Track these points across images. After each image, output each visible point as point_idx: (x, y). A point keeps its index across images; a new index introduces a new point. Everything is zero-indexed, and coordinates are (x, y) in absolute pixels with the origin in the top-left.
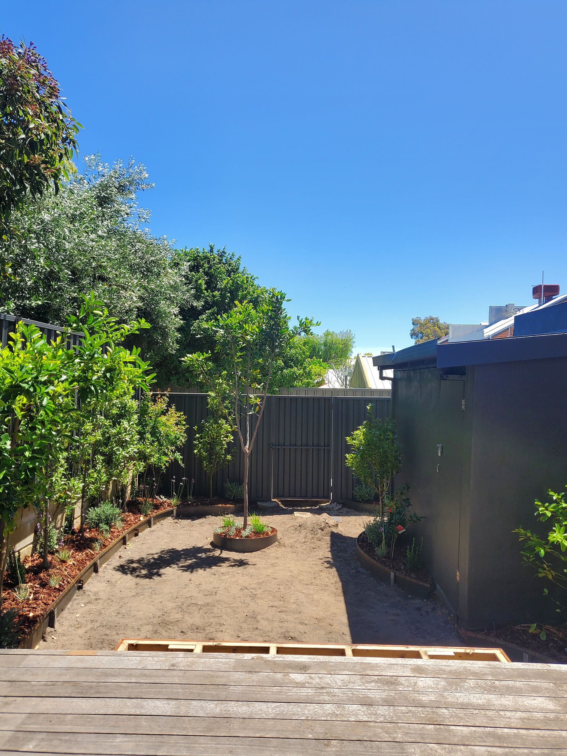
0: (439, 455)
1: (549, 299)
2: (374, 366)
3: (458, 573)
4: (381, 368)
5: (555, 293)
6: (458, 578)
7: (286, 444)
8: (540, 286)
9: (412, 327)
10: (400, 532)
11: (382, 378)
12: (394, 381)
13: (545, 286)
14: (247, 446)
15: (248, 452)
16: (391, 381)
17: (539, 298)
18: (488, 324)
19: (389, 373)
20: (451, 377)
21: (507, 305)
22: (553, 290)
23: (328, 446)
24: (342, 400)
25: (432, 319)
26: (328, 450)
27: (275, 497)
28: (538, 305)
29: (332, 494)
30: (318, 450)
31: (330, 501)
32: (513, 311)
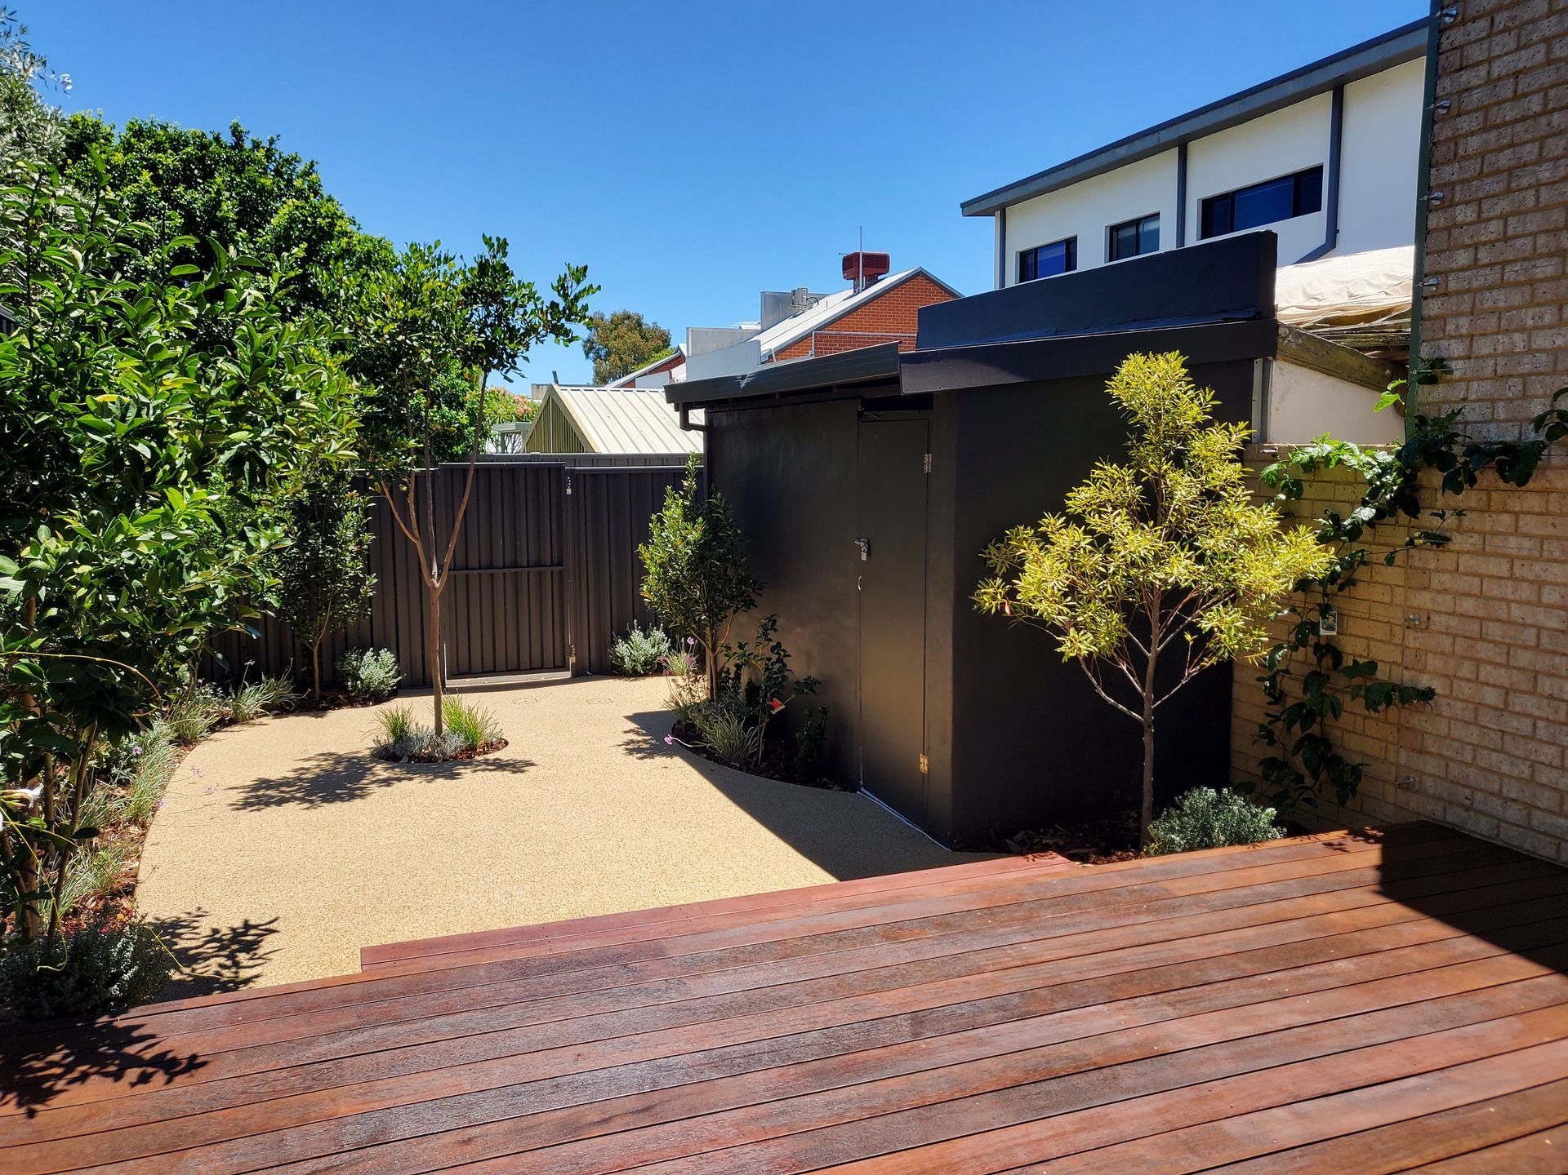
0: (864, 557)
1: (872, 280)
2: (669, 402)
3: (922, 759)
4: (684, 408)
5: (880, 270)
6: (925, 768)
8: (857, 255)
10: (775, 711)
11: (686, 425)
12: (709, 430)
13: (867, 257)
15: (437, 585)
16: (701, 433)
17: (855, 278)
18: (759, 327)
19: (698, 416)
20: (889, 415)
21: (794, 292)
22: (876, 265)
23: (560, 564)
24: (585, 473)
25: (628, 317)
26: (561, 573)
27: (452, 676)
28: (851, 292)
29: (572, 660)
30: (540, 575)
31: (567, 675)
32: (805, 302)
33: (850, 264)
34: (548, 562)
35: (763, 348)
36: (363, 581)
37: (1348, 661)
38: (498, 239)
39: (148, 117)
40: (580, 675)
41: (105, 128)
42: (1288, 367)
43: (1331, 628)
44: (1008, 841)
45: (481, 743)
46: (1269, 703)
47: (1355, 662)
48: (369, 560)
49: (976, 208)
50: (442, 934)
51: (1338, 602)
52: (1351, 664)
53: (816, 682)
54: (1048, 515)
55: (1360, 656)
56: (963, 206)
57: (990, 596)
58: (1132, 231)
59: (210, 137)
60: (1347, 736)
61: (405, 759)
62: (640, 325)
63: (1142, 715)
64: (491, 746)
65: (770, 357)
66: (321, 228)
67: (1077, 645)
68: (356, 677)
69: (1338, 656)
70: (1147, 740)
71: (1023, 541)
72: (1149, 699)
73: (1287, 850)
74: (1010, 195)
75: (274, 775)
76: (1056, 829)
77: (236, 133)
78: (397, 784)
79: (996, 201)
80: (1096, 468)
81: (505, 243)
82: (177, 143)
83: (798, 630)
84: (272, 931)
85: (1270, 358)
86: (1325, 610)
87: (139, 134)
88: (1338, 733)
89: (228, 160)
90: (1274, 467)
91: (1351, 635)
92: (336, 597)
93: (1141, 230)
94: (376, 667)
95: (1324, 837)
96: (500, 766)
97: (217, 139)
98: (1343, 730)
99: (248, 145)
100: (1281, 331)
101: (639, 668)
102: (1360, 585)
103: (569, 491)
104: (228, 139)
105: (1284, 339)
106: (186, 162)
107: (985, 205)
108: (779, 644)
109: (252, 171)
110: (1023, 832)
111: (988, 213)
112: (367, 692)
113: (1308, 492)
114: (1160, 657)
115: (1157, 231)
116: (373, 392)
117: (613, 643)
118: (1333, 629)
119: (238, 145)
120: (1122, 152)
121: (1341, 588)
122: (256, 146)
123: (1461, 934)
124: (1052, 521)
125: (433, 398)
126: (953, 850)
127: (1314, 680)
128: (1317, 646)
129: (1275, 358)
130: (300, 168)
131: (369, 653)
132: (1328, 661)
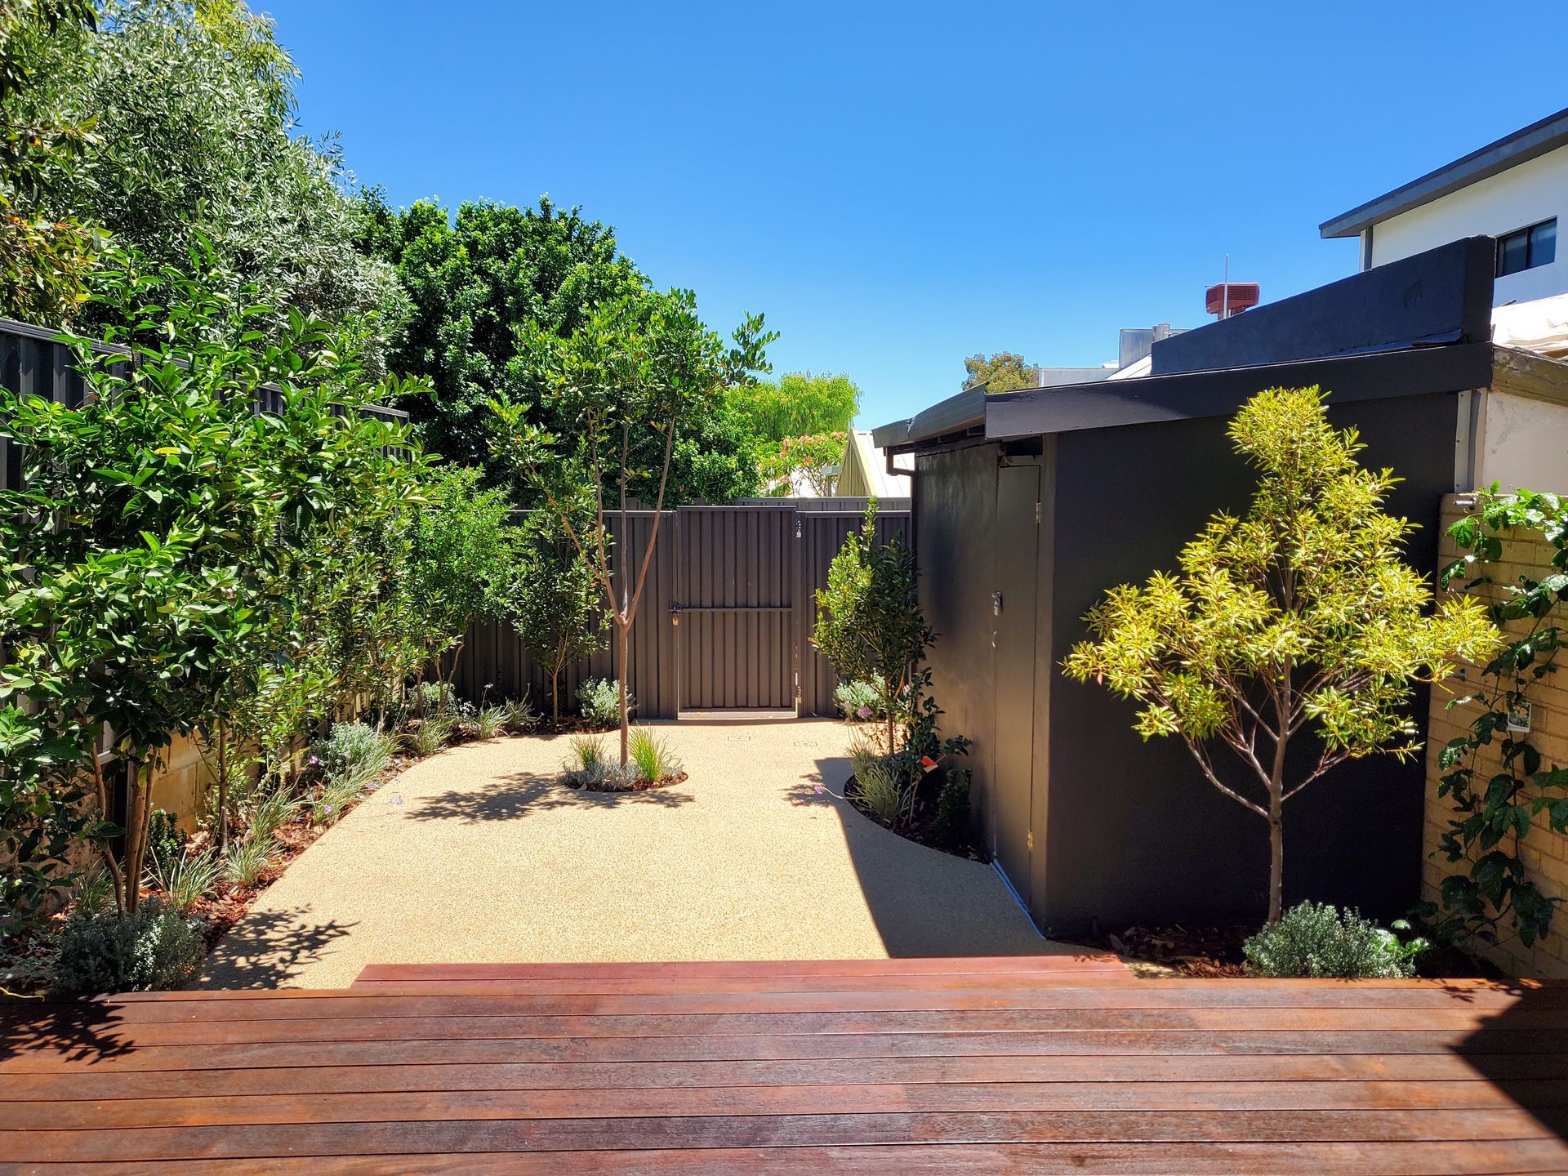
0: (996, 613)
3: (1029, 836)
4: (891, 452)
5: (1250, 301)
6: (1030, 845)
7: (704, 604)
8: (1222, 287)
9: (965, 376)
10: (928, 770)
11: (892, 471)
12: (917, 477)
13: (1230, 287)
14: (625, 612)
15: (626, 622)
16: (909, 478)
17: (1219, 311)
18: (1117, 366)
20: (1017, 460)
23: (789, 605)
24: (815, 518)
25: (1009, 359)
26: (789, 614)
27: (684, 709)
29: (798, 700)
30: (769, 615)
31: (794, 714)
33: (1213, 297)
34: (778, 603)
37: (1546, 766)
38: (686, 291)
39: (478, 200)
40: (805, 715)
41: (441, 212)
42: (1508, 399)
43: (1523, 723)
44: (1112, 936)
45: (659, 776)
46: (1456, 809)
47: (1554, 768)
49: (1336, 228)
50: (477, 960)
51: (1537, 692)
52: (1550, 770)
53: (967, 742)
54: (1158, 573)
55: (1560, 761)
56: (1322, 227)
57: (1080, 661)
58: (1523, 241)
59: (523, 213)
60: (1545, 859)
61: (584, 787)
62: (1020, 366)
63: (1267, 809)
64: (669, 780)
66: (605, 288)
67: (1158, 722)
68: (591, 705)
69: (1533, 759)
70: (1276, 839)
71: (1123, 600)
72: (1276, 790)
73: (1393, 993)
74: (1374, 212)
75: (462, 790)
76: (1176, 929)
77: (546, 208)
78: (559, 809)
79: (1358, 220)
80: (1213, 521)
81: (693, 295)
82: (498, 219)
83: (961, 686)
84: (344, 933)
85: (1483, 391)
86: (1515, 699)
87: (468, 214)
88: (1534, 855)
89: (534, 231)
90: (1464, 522)
91: (1550, 734)
92: (573, 628)
93: (1533, 240)
94: (606, 697)
95: (1451, 982)
96: (660, 799)
97: (529, 214)
98: (1542, 853)
99: (554, 217)
100: (1498, 356)
101: (860, 713)
102: (1560, 671)
103: (799, 535)
104: (538, 213)
105: (1503, 366)
106: (499, 237)
107: (1346, 224)
108: (931, 699)
109: (551, 240)
110: (1133, 928)
111: (1352, 232)
112: (601, 719)
113: (1507, 553)
114: (1290, 742)
115: (1553, 239)
116: (550, 439)
117: (837, 686)
118: (1525, 725)
119: (546, 219)
120: (1508, 150)
121: (1539, 673)
122: (562, 216)
123: (1543, 1135)
124: (1162, 581)
125: (705, 447)
126: (1048, 938)
127: (1505, 786)
128: (1506, 745)
129: (1490, 390)
130: (600, 235)
131: (604, 683)
132: (1519, 761)
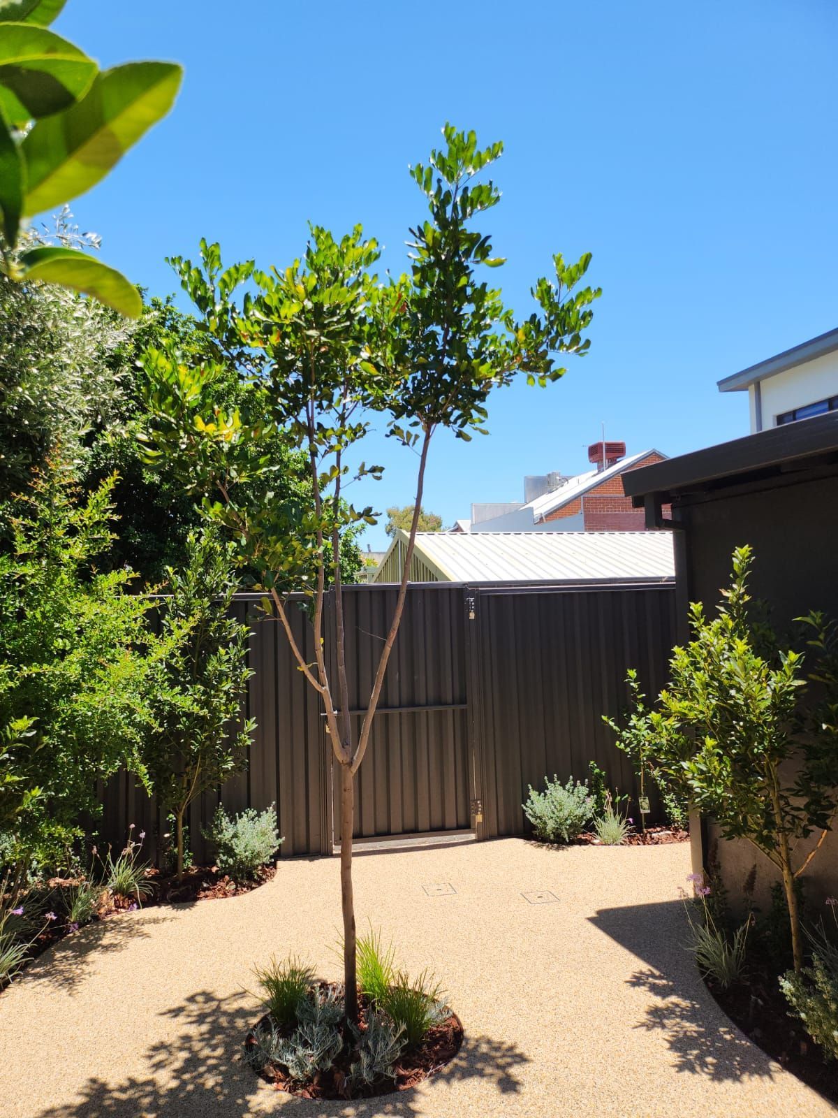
1: (613, 461)
4: (654, 500)
5: (617, 454)
8: (600, 445)
11: (661, 523)
13: (608, 445)
17: (599, 461)
21: (549, 475)
22: (616, 450)
23: (463, 701)
26: (463, 713)
28: (596, 471)
29: (479, 818)
30: (440, 715)
31: (473, 836)
32: (558, 482)
33: (594, 451)
34: (449, 699)
35: (535, 513)
36: (240, 728)
40: (487, 836)
48: (248, 702)
65: (541, 519)
74: (763, 371)
79: (753, 375)
101: (564, 834)
103: (472, 616)
112: (240, 872)
117: (525, 797)
